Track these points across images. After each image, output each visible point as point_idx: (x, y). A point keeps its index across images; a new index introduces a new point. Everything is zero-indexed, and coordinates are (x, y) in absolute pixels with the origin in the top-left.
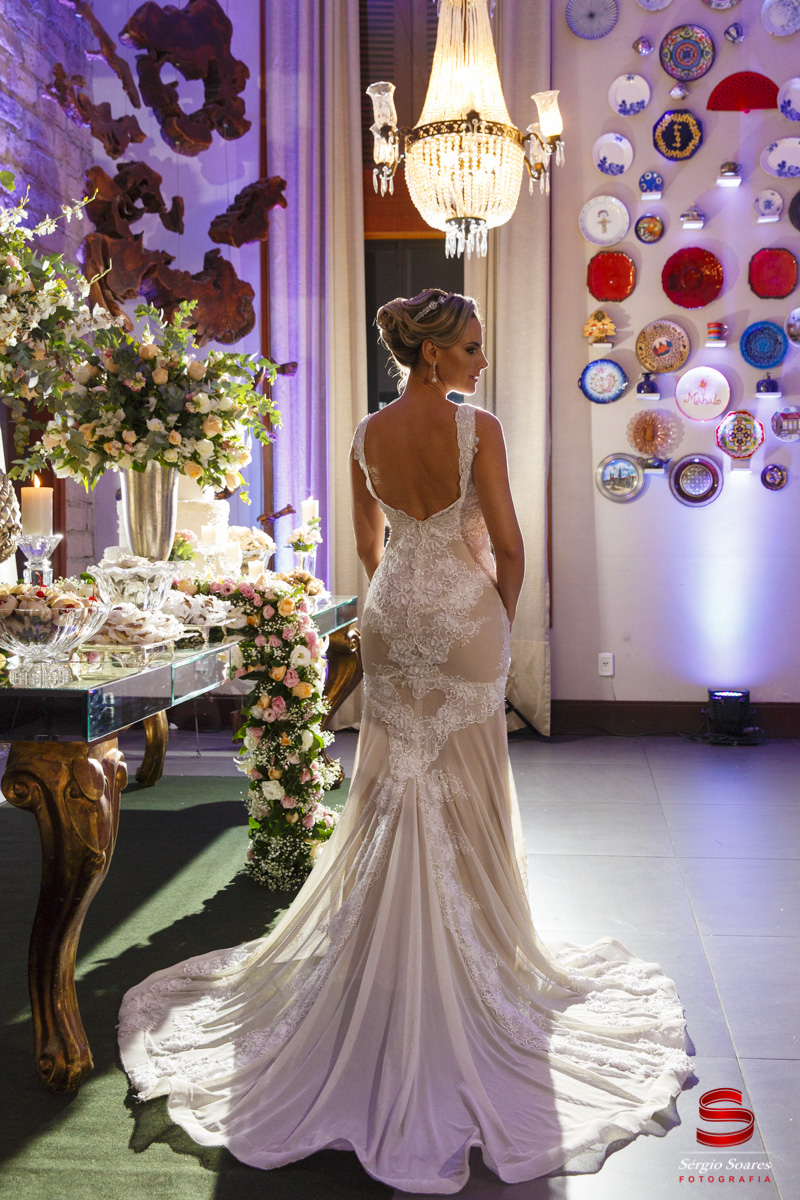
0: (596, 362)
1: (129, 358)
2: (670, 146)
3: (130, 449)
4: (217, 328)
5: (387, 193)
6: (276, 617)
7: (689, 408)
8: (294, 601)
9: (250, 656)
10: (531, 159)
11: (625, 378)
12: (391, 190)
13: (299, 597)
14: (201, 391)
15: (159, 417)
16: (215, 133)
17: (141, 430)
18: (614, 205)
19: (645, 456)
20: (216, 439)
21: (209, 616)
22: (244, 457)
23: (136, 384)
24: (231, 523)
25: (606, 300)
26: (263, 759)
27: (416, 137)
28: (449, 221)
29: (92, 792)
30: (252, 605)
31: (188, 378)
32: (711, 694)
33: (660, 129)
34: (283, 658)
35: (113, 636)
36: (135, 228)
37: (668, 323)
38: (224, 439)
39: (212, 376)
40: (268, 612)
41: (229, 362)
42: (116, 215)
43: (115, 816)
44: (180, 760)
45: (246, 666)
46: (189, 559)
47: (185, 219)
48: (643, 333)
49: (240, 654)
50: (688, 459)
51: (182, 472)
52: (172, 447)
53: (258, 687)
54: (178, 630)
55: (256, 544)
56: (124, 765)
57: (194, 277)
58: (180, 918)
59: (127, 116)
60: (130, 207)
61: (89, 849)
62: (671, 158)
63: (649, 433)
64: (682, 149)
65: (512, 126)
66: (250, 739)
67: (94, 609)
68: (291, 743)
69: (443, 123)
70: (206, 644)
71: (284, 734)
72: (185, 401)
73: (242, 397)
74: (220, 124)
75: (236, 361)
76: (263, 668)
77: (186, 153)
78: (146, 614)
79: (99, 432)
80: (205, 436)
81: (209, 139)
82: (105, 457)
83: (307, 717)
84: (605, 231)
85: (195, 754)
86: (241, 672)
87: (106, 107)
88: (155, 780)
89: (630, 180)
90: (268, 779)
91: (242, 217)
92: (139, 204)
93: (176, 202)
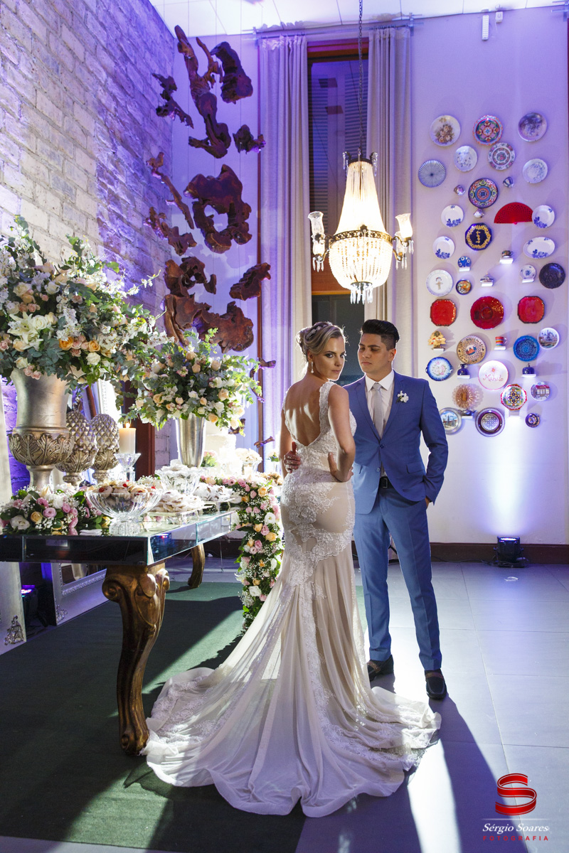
0: (435, 358)
1: (179, 359)
2: (474, 243)
3: (180, 407)
4: (233, 343)
5: (320, 270)
6: (257, 497)
7: (486, 383)
8: (267, 488)
9: (243, 518)
10: (397, 250)
11: (451, 367)
12: (322, 268)
13: (270, 486)
14: (217, 376)
15: (196, 390)
16: (233, 241)
17: (185, 397)
18: (445, 275)
19: (462, 409)
20: (225, 402)
21: (220, 497)
22: (240, 411)
23: (183, 372)
24: (237, 446)
25: (441, 325)
26: (250, 574)
27: (334, 240)
28: (352, 284)
29: (149, 593)
30: (244, 490)
31: (211, 369)
32: (499, 539)
33: (469, 234)
34: (261, 520)
35: (165, 508)
36: (190, 291)
37: (474, 337)
38: (230, 402)
39: (224, 368)
40: (253, 494)
41: (233, 360)
42: (181, 284)
43: (162, 605)
44: (211, 573)
45: (241, 523)
46: (213, 466)
47: (217, 286)
48: (461, 342)
49: (238, 517)
50: (486, 410)
51: (207, 419)
52: (202, 406)
53: (247, 536)
54: (201, 505)
55: (251, 457)
56: (168, 578)
57: (222, 317)
58: (204, 660)
59: (187, 233)
60: (188, 280)
61: (147, 623)
62: (475, 249)
63: (464, 397)
64: (481, 244)
65: (386, 233)
66: (243, 563)
67: (153, 493)
68: (265, 566)
69: (348, 232)
70: (219, 512)
71: (261, 561)
72: (209, 381)
73: (238, 379)
74: (236, 236)
75: (237, 360)
76: (250, 525)
77: (218, 252)
78: (183, 496)
79: (164, 398)
80: (220, 400)
81: (229, 244)
82: (167, 412)
83: (273, 551)
84: (440, 288)
85: (220, 570)
86: (239, 526)
87: (176, 229)
88: (198, 584)
89: (453, 261)
90: (253, 585)
91: (247, 285)
92: (193, 279)
93: (213, 277)
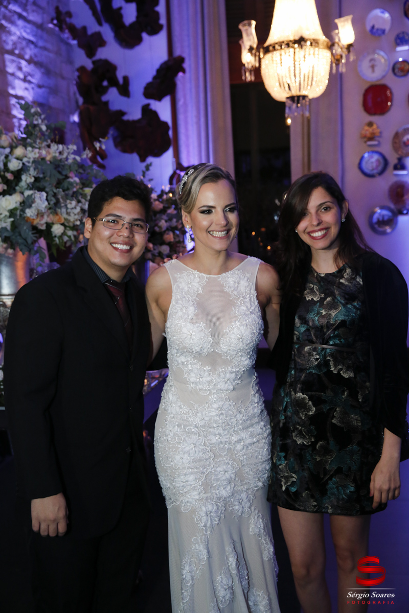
5: (251, 81)
11: (386, 161)
12: (253, 78)
16: (144, 34)
25: (374, 115)
27: (267, 50)
28: (287, 98)
36: (105, 98)
42: (93, 91)
47: (130, 88)
48: (397, 133)
57: (137, 122)
59: (96, 32)
60: (101, 86)
65: (324, 39)
69: (283, 42)
74: (146, 28)
77: (128, 48)
81: (141, 39)
84: (373, 73)
87: (84, 28)
91: (161, 83)
92: (105, 83)
93: (126, 79)
